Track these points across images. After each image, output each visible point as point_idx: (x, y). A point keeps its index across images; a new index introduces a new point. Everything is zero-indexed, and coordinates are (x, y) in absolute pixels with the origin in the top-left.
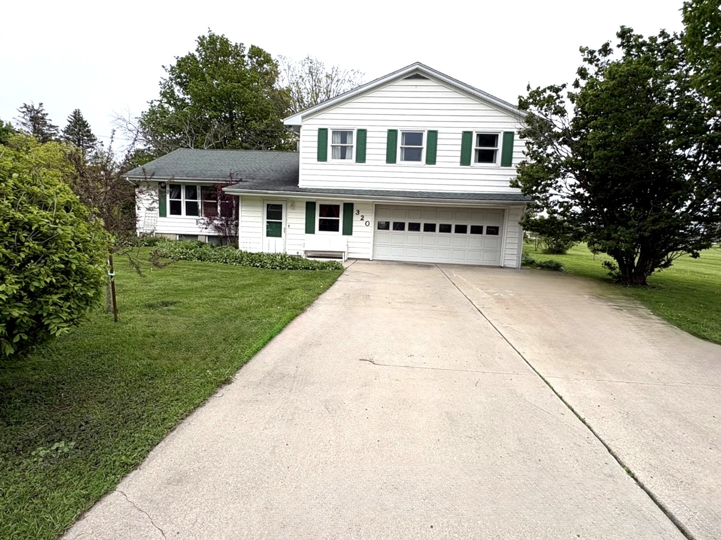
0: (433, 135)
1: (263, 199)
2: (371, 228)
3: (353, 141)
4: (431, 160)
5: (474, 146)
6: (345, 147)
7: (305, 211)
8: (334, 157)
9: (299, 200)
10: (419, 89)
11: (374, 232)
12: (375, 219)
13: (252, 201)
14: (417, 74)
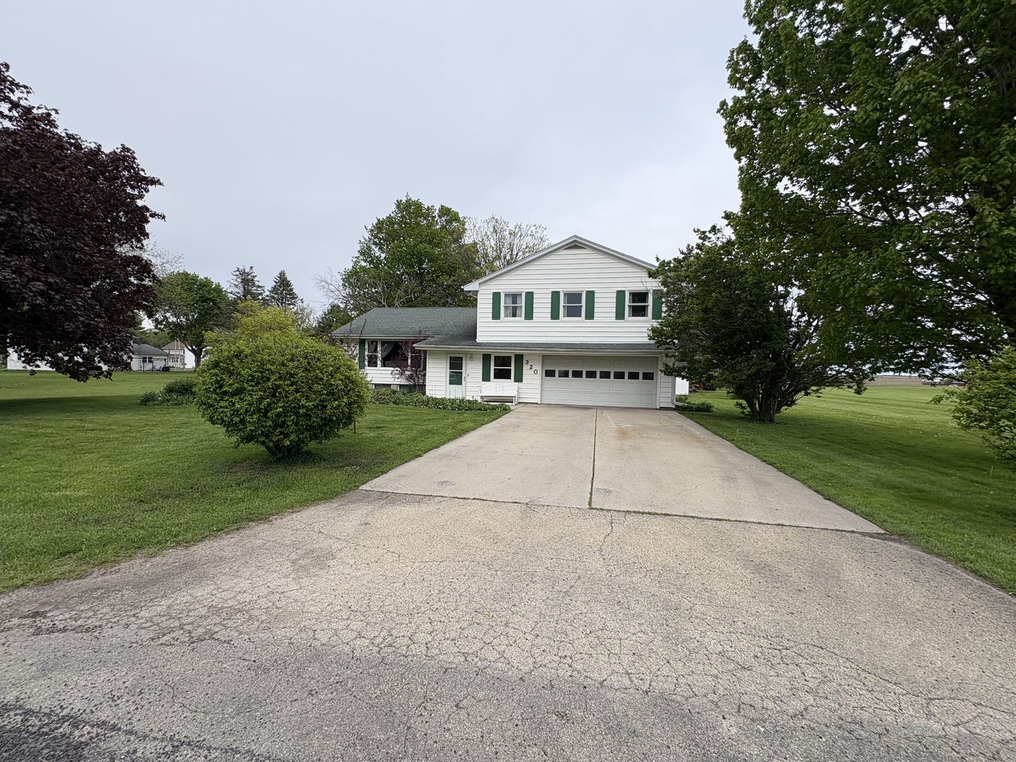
0: (591, 295)
1: (447, 353)
2: (538, 376)
3: (522, 302)
4: (590, 316)
5: (627, 303)
6: (516, 307)
7: (482, 363)
8: (506, 316)
9: (477, 353)
10: (577, 257)
11: (542, 379)
12: (542, 367)
13: (437, 354)
14: (575, 244)
